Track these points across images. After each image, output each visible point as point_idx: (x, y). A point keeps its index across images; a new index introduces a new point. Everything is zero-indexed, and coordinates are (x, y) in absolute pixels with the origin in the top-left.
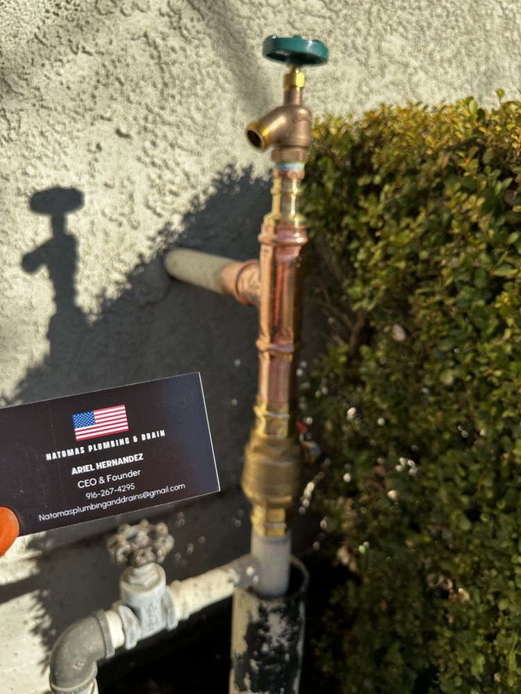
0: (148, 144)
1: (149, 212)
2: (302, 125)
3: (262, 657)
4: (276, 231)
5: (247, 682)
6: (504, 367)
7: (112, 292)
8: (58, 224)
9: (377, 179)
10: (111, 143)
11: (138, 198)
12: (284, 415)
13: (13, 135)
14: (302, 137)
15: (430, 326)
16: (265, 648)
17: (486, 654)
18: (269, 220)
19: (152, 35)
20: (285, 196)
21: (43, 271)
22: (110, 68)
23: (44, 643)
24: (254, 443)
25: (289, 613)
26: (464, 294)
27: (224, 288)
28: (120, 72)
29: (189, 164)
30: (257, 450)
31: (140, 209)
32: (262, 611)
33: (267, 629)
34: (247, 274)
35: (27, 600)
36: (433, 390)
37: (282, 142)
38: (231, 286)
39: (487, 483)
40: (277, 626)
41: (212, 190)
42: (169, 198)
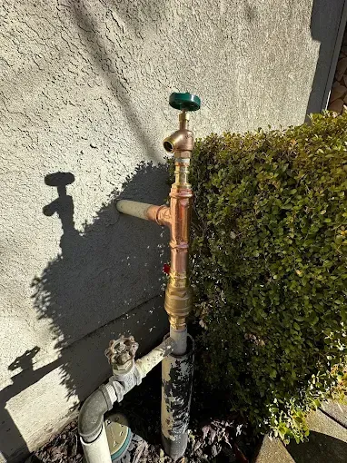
0: (106, 152)
1: (108, 184)
2: (189, 140)
3: (178, 382)
4: (178, 191)
5: (171, 393)
6: (287, 250)
7: (91, 222)
8: (62, 191)
9: (216, 166)
10: (88, 151)
11: (103, 177)
12: (184, 277)
13: (35, 146)
14: (189, 146)
15: (247, 231)
16: (179, 378)
17: (276, 369)
18: (174, 187)
19: (104, 98)
20: (181, 174)
21: (56, 215)
22: (85, 114)
23: (67, 387)
24: (171, 290)
25: (188, 361)
26: (265, 217)
27: (149, 218)
28: (89, 116)
29: (125, 161)
30: (172, 294)
31: (104, 182)
32: (177, 362)
33: (180, 370)
34: (162, 211)
35: (58, 370)
36: (248, 259)
37: (181, 148)
38: (154, 217)
39: (276, 299)
40: (184, 367)
41: (135, 173)
42: (117, 177)
